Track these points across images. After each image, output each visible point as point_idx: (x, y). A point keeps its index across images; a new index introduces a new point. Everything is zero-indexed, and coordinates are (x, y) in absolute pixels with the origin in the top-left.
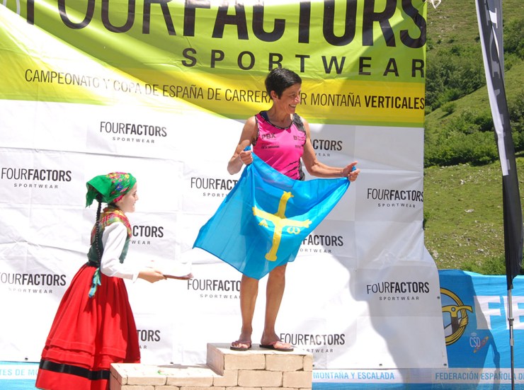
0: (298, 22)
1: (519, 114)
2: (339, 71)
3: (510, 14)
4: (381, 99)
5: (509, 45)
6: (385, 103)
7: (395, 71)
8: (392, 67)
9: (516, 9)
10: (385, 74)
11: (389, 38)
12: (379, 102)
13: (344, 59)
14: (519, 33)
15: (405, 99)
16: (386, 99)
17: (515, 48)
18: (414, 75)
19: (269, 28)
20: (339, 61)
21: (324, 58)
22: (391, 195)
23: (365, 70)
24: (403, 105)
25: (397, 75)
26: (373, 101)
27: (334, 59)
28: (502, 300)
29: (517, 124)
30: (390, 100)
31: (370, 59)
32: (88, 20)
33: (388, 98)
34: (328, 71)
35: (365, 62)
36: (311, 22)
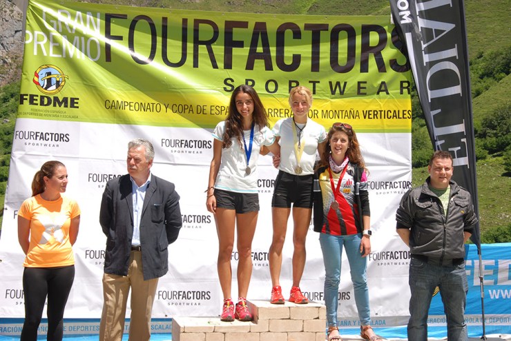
0: (311, 56)
1: (496, 124)
2: (342, 93)
3: (488, 47)
4: (376, 113)
5: (487, 71)
6: (379, 116)
7: (386, 91)
8: (383, 88)
9: (492, 43)
10: (378, 93)
11: (381, 67)
12: (374, 115)
13: (345, 83)
14: (495, 62)
15: (395, 111)
16: (379, 112)
17: (491, 73)
18: (402, 93)
19: (288, 62)
20: (342, 85)
21: (330, 83)
22: (386, 185)
23: (362, 91)
24: (394, 116)
25: (388, 93)
26: (369, 114)
27: (338, 84)
28: (473, 263)
29: (495, 131)
30: (383, 113)
31: (365, 82)
32: (152, 57)
33: (381, 111)
34: (333, 93)
35: (362, 85)
36: (321, 56)
